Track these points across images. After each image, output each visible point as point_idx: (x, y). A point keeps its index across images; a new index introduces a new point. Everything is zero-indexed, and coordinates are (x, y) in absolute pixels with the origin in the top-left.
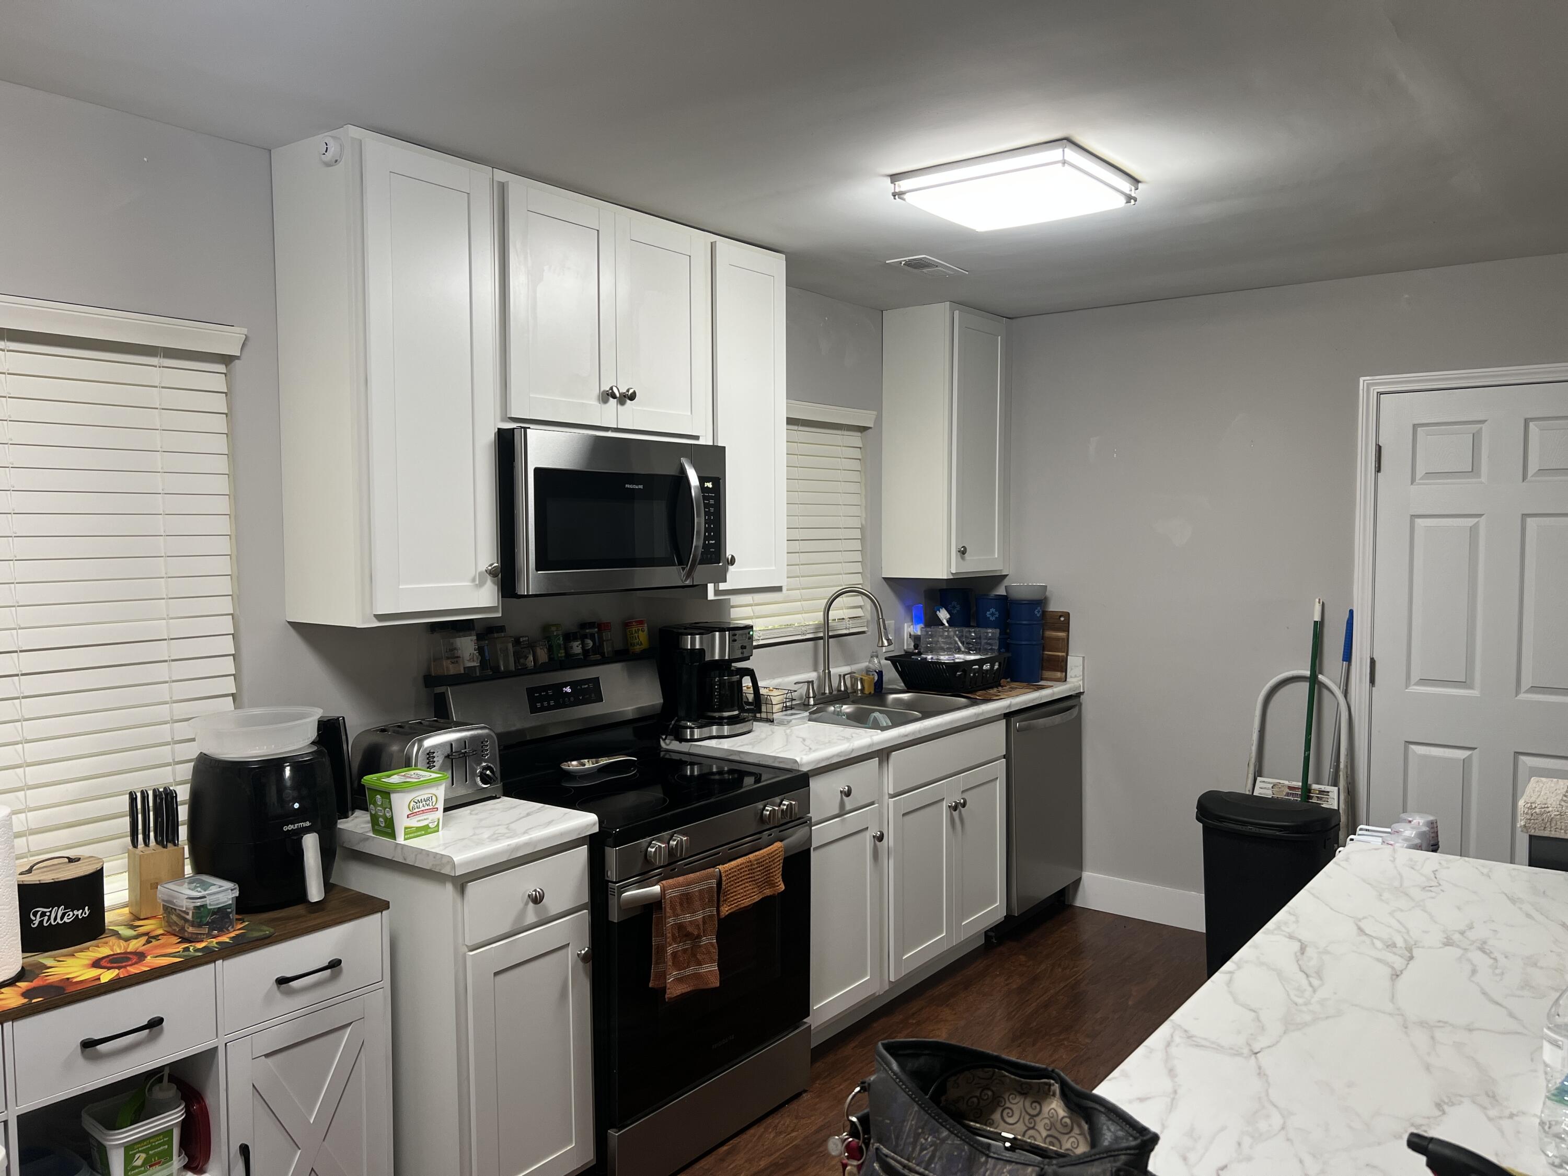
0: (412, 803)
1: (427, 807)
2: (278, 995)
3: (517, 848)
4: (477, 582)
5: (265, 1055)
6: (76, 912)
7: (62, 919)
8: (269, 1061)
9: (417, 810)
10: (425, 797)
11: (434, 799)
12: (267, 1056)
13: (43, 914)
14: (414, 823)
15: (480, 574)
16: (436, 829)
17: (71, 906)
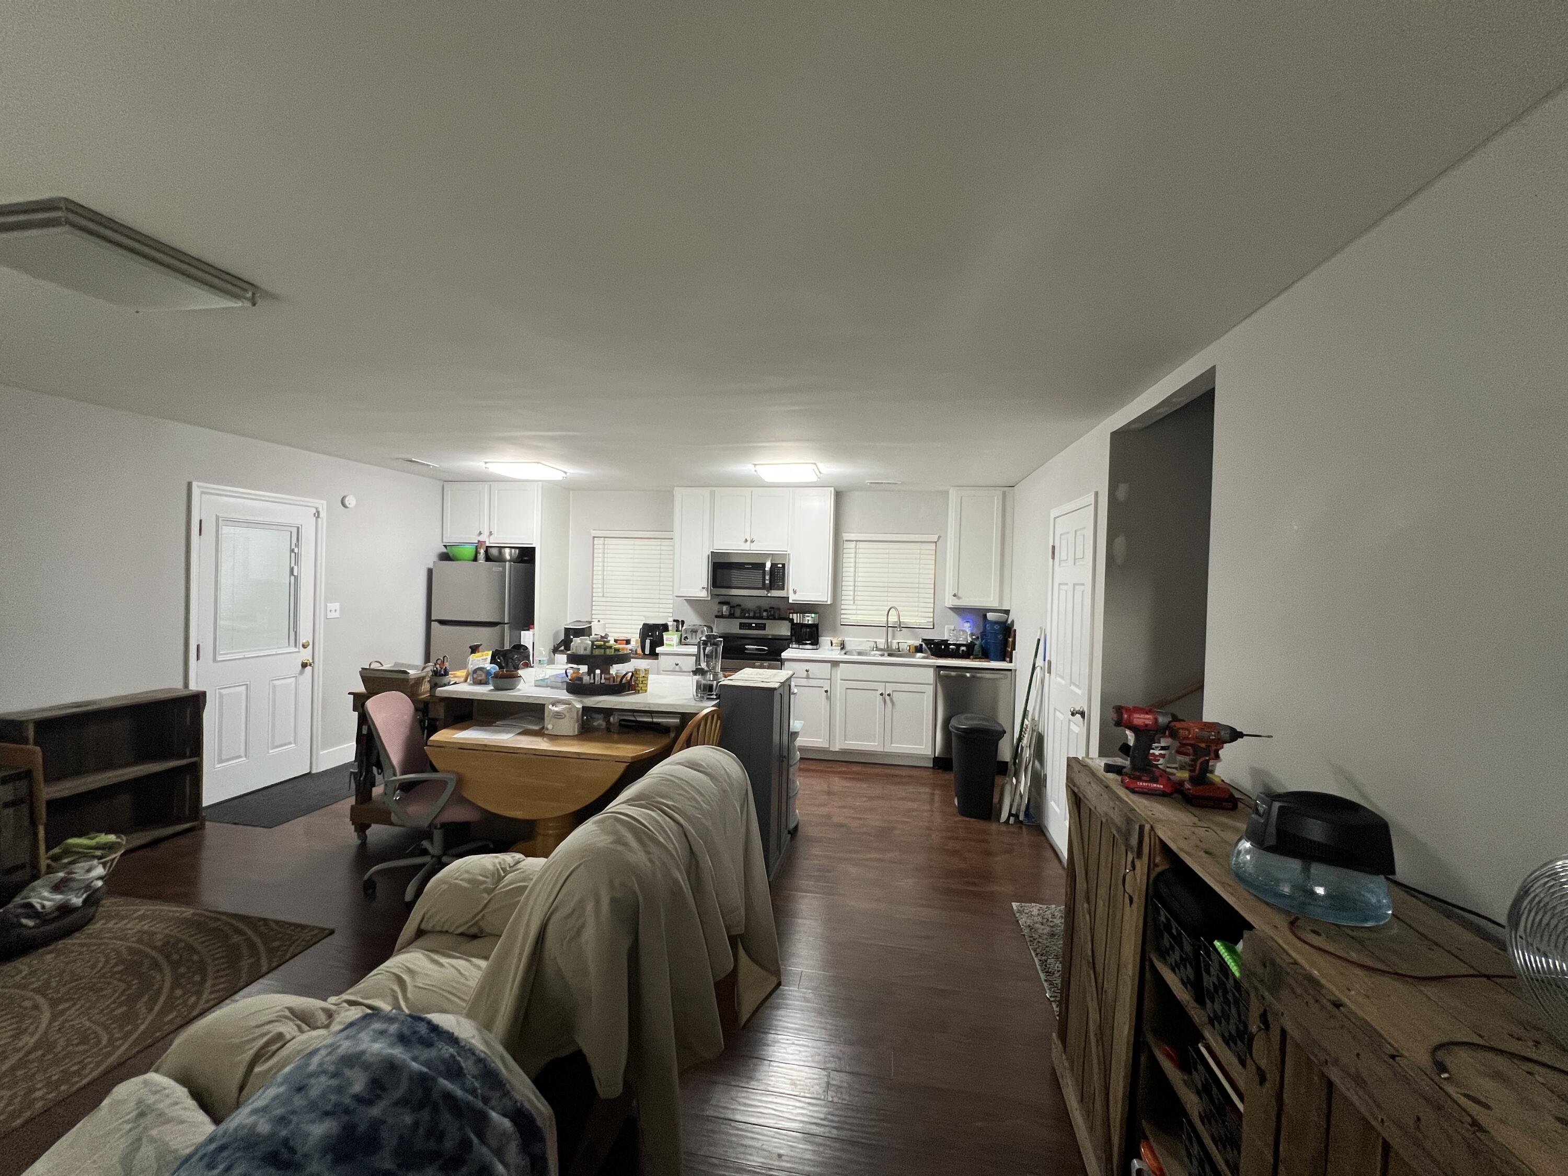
0: (669, 638)
1: (672, 640)
3: (679, 652)
9: (669, 640)
10: (673, 637)
14: (668, 642)
15: (704, 589)
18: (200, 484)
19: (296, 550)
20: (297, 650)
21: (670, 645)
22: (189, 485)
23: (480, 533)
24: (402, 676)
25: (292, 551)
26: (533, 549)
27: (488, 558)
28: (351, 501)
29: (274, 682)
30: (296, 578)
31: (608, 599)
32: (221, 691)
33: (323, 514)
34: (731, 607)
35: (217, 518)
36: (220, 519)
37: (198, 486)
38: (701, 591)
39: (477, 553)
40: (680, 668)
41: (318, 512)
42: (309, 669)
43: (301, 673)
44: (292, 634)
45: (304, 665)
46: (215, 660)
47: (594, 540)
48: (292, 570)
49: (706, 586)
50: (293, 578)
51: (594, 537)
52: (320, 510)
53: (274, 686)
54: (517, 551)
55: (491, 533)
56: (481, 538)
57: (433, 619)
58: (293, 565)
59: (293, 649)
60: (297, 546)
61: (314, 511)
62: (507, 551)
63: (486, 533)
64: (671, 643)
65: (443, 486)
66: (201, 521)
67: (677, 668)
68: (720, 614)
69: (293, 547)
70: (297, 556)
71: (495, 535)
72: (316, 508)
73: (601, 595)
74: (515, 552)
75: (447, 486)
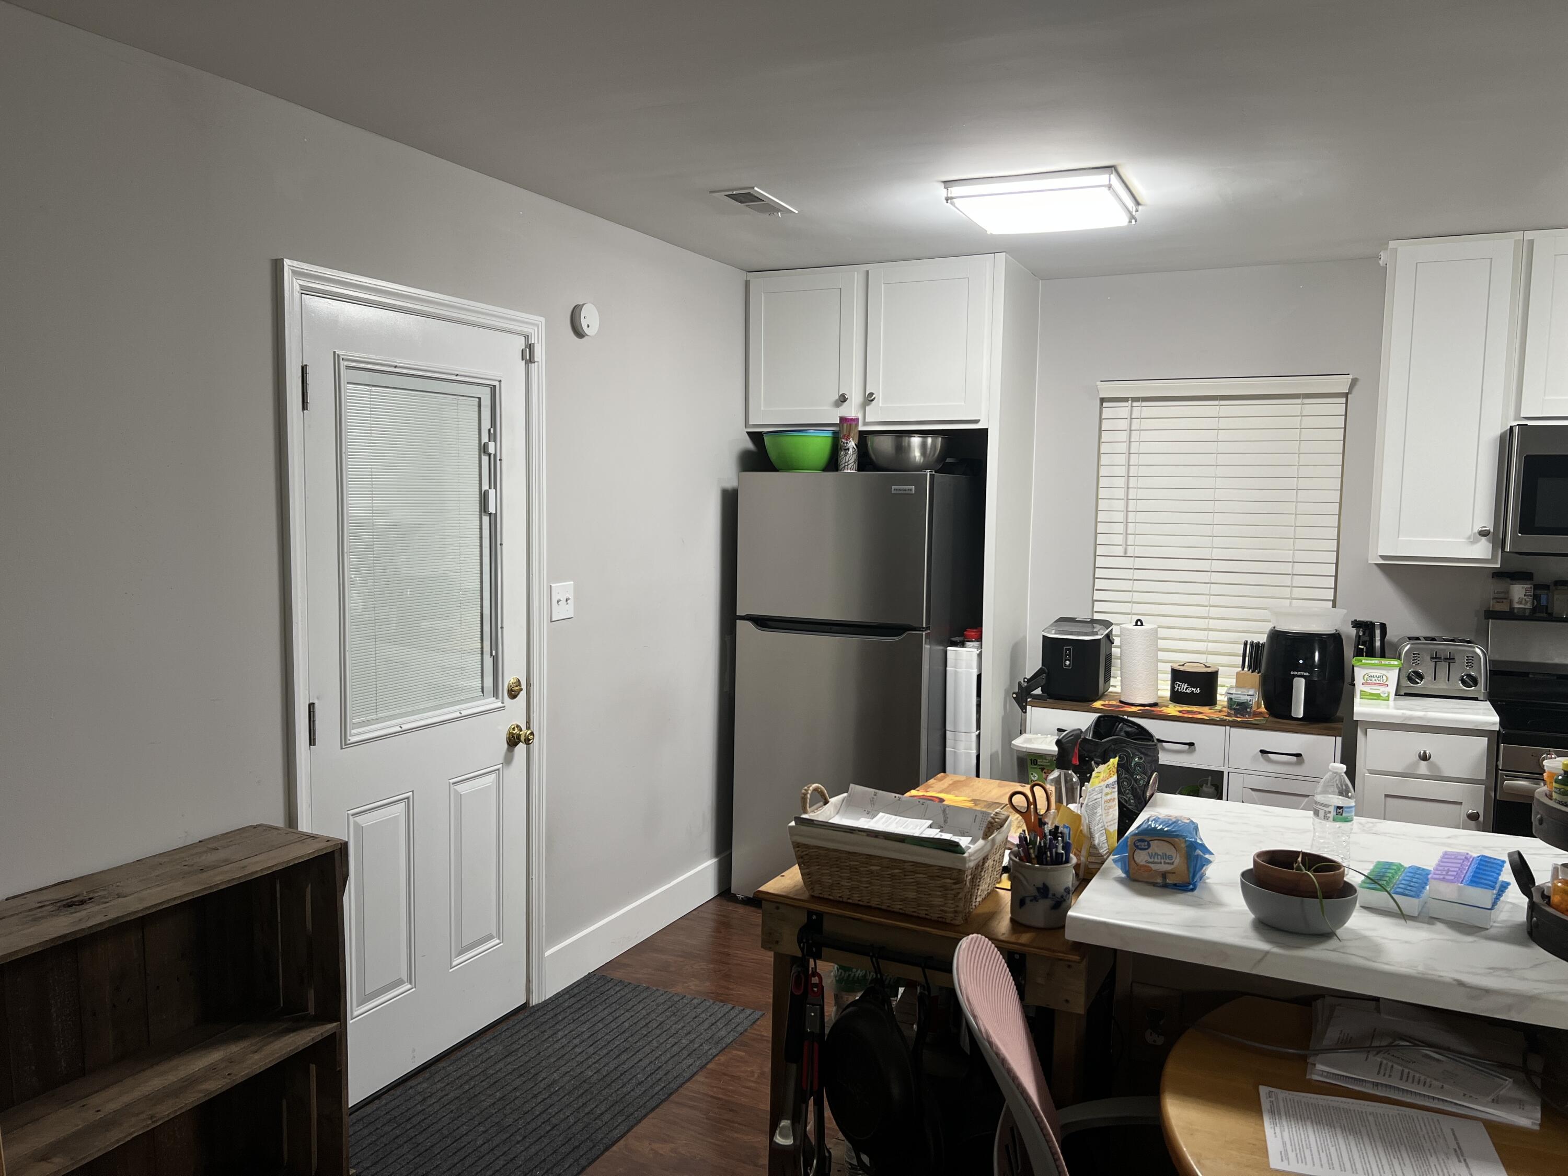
0: (1366, 676)
1: (1378, 682)
2: (1261, 759)
3: (1411, 718)
4: (1472, 540)
5: (1251, 789)
6: (1192, 689)
7: (1186, 690)
8: (1253, 793)
9: (1370, 681)
10: (1378, 675)
11: (1384, 678)
12: (1253, 790)
13: (1179, 686)
14: (1367, 689)
15: (1475, 534)
16: (1387, 698)
17: (1191, 685)
18: (295, 263)
19: (491, 450)
20: (500, 704)
21: (1378, 697)
22: (277, 268)
23: (843, 399)
24: (944, 859)
25: (483, 449)
26: (983, 434)
27: (865, 461)
28: (590, 319)
29: (459, 788)
30: (493, 518)
31: (1139, 563)
32: (358, 819)
33: (540, 353)
34: (1536, 587)
35: (337, 358)
36: (343, 364)
37: (296, 273)
38: (1474, 542)
39: (836, 449)
40: (1434, 767)
41: (530, 347)
42: (521, 747)
43: (508, 760)
44: (488, 661)
45: (513, 741)
46: (344, 743)
47: (1102, 405)
48: (484, 498)
49: (1490, 528)
50: (486, 519)
51: (1103, 400)
52: (533, 340)
53: (459, 796)
54: (939, 440)
55: (869, 399)
56: (851, 410)
57: (739, 613)
58: (485, 487)
59: (491, 703)
60: (493, 436)
61: (521, 343)
62: (916, 441)
63: (855, 398)
64: (1381, 690)
65: (747, 284)
66: (304, 369)
67: (1423, 768)
68: (1503, 607)
69: (485, 439)
70: (494, 461)
71: (879, 402)
72: (527, 337)
73: (1119, 551)
74: (934, 444)
75: (757, 282)
